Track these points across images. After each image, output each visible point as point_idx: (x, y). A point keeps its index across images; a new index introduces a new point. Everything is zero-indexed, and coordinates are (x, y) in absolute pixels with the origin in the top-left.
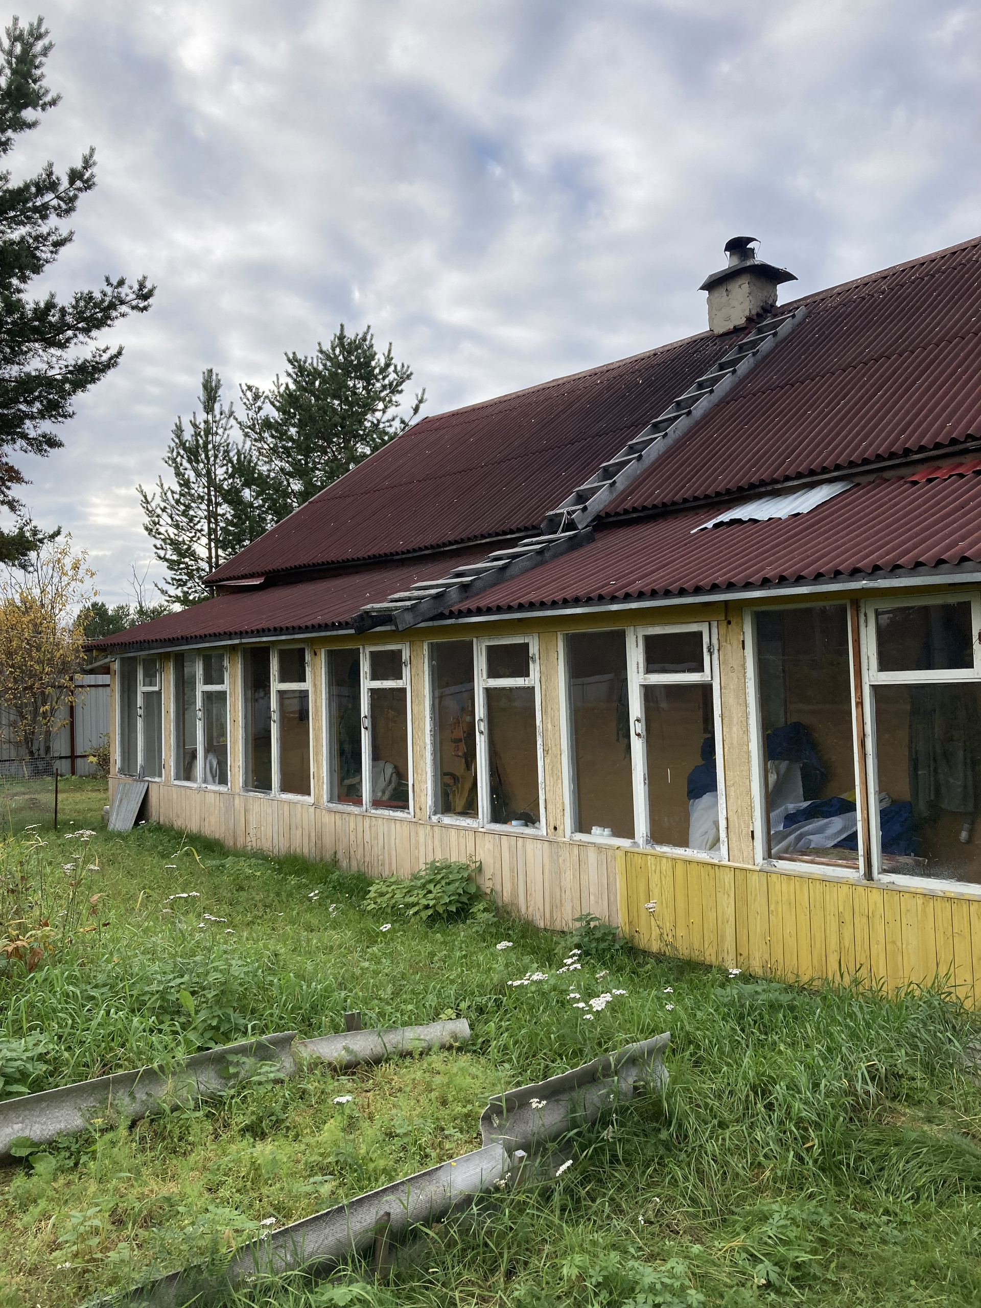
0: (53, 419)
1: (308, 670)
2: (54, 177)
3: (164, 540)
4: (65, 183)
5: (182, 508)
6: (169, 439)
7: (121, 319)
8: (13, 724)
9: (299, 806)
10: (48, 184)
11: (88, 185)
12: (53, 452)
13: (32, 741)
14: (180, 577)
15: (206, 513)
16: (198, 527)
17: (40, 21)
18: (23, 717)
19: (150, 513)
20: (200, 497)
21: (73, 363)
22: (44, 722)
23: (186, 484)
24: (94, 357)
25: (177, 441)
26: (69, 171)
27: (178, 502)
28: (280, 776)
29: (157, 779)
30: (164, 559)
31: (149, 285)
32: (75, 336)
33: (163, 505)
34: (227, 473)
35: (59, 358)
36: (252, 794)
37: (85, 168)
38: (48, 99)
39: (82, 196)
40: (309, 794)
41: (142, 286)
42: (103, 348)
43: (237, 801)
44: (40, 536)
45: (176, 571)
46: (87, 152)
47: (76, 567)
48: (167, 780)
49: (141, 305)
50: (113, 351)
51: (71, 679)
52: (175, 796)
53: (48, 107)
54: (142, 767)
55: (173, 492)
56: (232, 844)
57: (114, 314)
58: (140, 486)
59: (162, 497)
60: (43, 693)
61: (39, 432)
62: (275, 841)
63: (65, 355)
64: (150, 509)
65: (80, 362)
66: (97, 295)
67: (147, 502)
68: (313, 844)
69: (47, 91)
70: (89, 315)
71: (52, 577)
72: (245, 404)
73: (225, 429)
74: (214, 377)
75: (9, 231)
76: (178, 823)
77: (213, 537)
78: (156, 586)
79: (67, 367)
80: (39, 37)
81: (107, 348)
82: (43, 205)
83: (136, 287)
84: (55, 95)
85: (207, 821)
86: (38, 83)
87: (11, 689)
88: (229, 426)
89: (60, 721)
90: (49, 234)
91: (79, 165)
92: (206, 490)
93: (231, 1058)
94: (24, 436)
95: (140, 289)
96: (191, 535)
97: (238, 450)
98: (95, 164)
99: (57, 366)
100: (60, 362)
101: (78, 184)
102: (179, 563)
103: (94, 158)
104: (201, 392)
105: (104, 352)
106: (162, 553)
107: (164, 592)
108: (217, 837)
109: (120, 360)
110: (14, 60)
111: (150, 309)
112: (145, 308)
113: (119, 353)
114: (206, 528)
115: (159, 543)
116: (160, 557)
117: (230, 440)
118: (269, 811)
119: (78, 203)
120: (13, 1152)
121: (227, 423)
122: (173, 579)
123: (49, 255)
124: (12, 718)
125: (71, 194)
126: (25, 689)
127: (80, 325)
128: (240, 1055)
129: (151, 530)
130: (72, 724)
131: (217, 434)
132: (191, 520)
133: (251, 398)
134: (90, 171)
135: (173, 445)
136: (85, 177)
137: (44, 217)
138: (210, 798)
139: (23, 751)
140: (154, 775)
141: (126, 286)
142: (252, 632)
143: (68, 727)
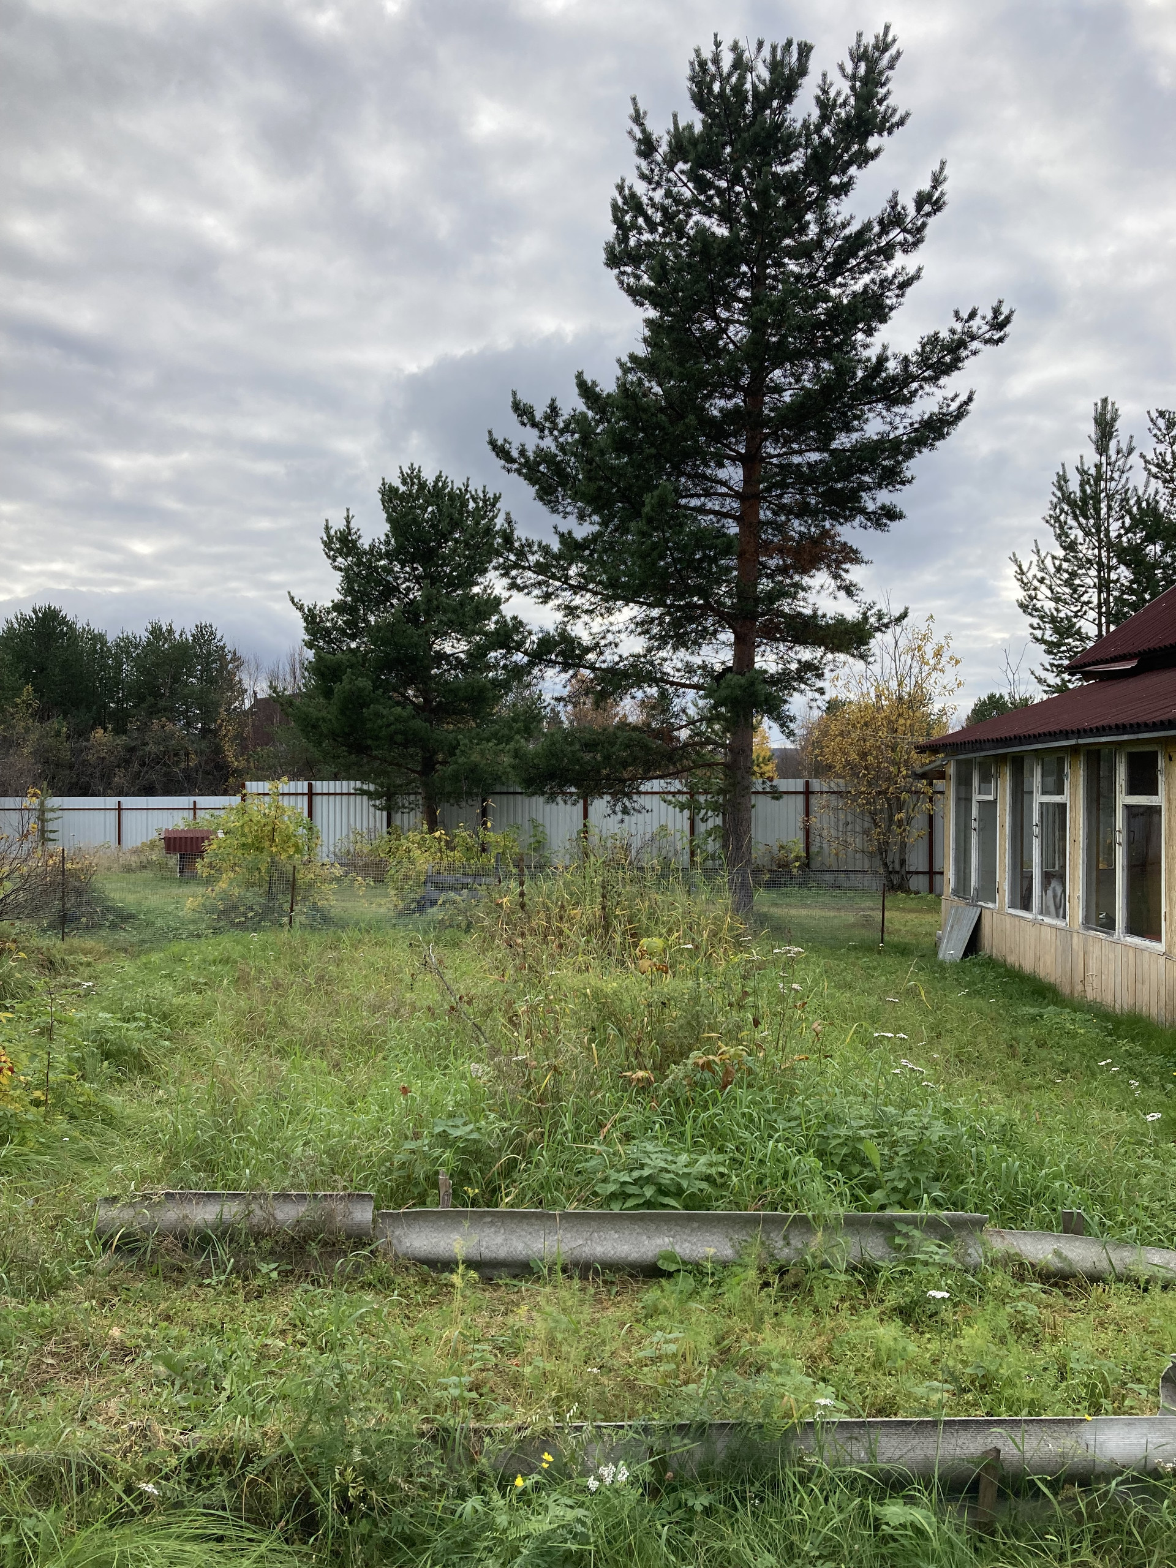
0: (890, 488)
1: (1161, 780)
2: (899, 208)
3: (1041, 618)
4: (911, 211)
5: (1066, 576)
6: (1049, 495)
7: (973, 357)
8: (866, 832)
9: (1146, 954)
10: (893, 219)
11: (938, 206)
12: (894, 525)
13: (886, 851)
14: (1060, 662)
15: (1096, 580)
16: (1085, 598)
17: (887, 28)
18: (876, 825)
19: (1025, 586)
20: (1089, 561)
21: (919, 419)
22: (899, 831)
23: (1071, 547)
24: (941, 408)
25: (1059, 494)
26: (915, 195)
27: (1059, 569)
28: (1125, 915)
29: (990, 905)
30: (1042, 641)
31: (1005, 311)
32: (921, 387)
33: (1040, 575)
34: (1123, 527)
35: (903, 416)
36: (1092, 933)
37: (934, 187)
38: (895, 119)
39: (931, 221)
40: (1160, 940)
41: (996, 312)
42: (951, 396)
43: (1075, 940)
44: (886, 621)
45: (1055, 654)
46: (937, 168)
47: (938, 654)
48: (1001, 907)
49: (996, 337)
50: (963, 398)
51: (931, 784)
52: (1008, 926)
53: (896, 130)
54: (975, 889)
55: (1054, 558)
56: (1068, 992)
57: (964, 353)
58: (1014, 554)
59: (1038, 566)
60: (898, 798)
61: (879, 504)
62: (1118, 995)
63: (909, 412)
64: (1025, 580)
65: (926, 417)
66: (944, 334)
67: (1022, 573)
68: (1162, 1004)
69: (895, 111)
70: (935, 360)
71: (911, 667)
72: (1155, 435)
73: (1123, 472)
74: (1109, 407)
75: (852, 282)
76: (1011, 959)
77: (1104, 610)
78: (1032, 673)
79: (912, 424)
80: (886, 48)
81: (956, 396)
82: (887, 243)
83: (990, 315)
84: (904, 113)
85: (1042, 960)
86: (885, 103)
87: (862, 793)
88: (1128, 467)
89: (917, 830)
90: (894, 276)
91: (926, 186)
92: (1096, 551)
93: (899, 1226)
94: (863, 511)
95: (995, 317)
96: (1075, 609)
97: (1139, 498)
98: (945, 179)
99: (901, 426)
100: (904, 420)
101: (927, 208)
102: (1058, 645)
103: (945, 172)
104: (1091, 429)
105: (953, 400)
106: (1039, 633)
107: (1040, 681)
108: (1052, 980)
109: (971, 407)
110: (858, 84)
111: (1007, 340)
112: (1001, 340)
113: (970, 399)
114: (1095, 600)
115: (1035, 621)
116: (1037, 640)
117: (1130, 485)
118: (1111, 956)
119: (927, 232)
120: (660, 1263)
121: (1125, 464)
122: (1052, 665)
123: (894, 300)
124: (866, 825)
125: (919, 223)
126: (879, 793)
127: (926, 374)
128: (911, 1227)
129: (1027, 607)
130: (931, 834)
131: (1112, 479)
132: (1075, 591)
133: (1163, 427)
134: (940, 189)
135: (1055, 500)
136: (934, 198)
137: (889, 257)
138: (1046, 933)
139: (877, 862)
140: (986, 900)
141: (978, 318)
142: (1091, 730)
143: (926, 838)
